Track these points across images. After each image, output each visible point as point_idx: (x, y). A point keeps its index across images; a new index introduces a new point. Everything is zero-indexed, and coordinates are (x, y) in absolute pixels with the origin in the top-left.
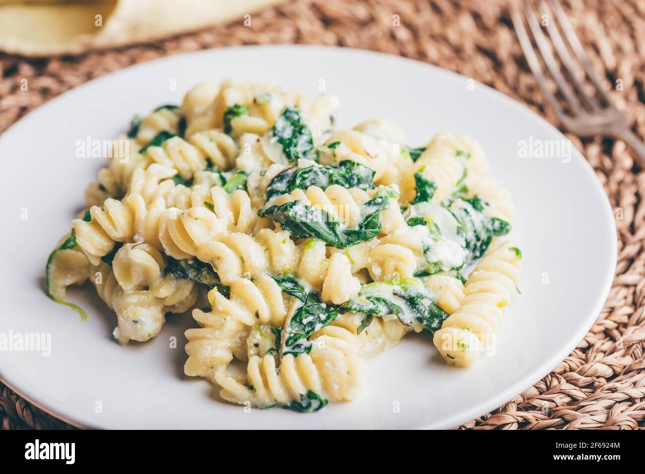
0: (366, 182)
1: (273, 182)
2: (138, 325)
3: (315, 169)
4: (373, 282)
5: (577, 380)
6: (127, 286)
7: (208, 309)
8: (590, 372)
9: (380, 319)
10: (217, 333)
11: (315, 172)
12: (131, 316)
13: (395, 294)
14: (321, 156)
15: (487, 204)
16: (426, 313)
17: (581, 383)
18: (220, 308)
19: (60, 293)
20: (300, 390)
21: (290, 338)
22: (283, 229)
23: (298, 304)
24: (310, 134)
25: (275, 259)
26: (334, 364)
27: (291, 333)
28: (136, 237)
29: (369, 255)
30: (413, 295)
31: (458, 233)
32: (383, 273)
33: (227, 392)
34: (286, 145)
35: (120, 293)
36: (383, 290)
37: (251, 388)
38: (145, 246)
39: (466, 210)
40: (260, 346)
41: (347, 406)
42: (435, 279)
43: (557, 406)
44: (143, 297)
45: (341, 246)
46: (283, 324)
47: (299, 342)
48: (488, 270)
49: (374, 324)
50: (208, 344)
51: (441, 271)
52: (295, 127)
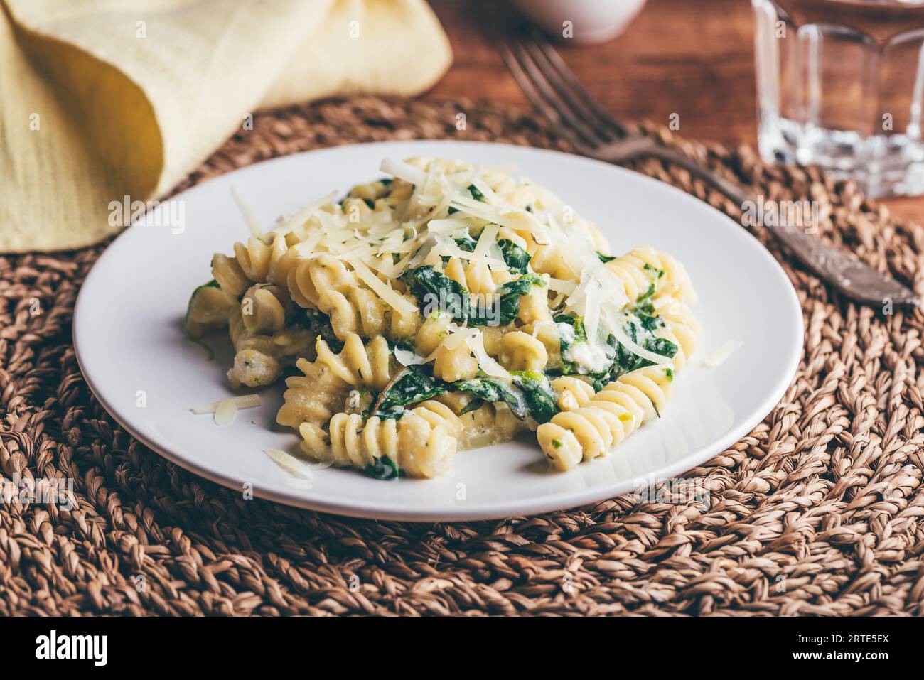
5: (739, 496)
8: (749, 488)
17: (743, 500)
43: (727, 522)
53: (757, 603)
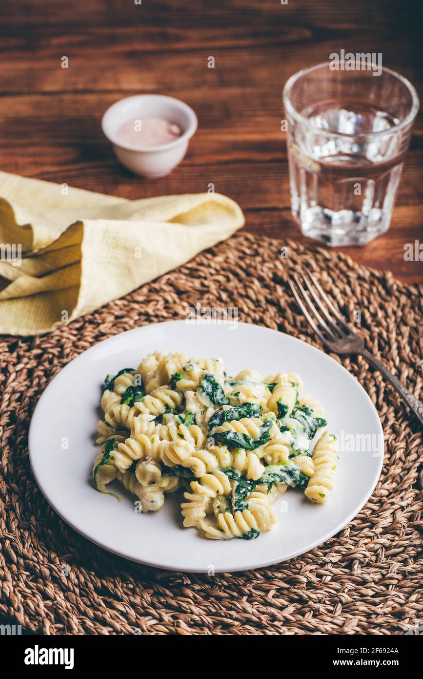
0: (257, 413)
1: (211, 419)
2: (154, 503)
3: (232, 410)
4: (268, 465)
5: (373, 500)
6: (144, 483)
7: (192, 492)
8: (378, 495)
9: (276, 485)
10: (200, 504)
11: (232, 412)
12: (150, 499)
13: (282, 470)
14: (231, 400)
15: (312, 411)
16: (298, 478)
17: (375, 501)
18: (200, 492)
19: (103, 488)
20: (247, 529)
21: (236, 502)
22: (224, 445)
23: (237, 483)
24: (221, 388)
25: (222, 462)
26: (262, 514)
27: (236, 499)
28: (147, 458)
29: (265, 451)
30: (290, 470)
31: (304, 431)
32: (273, 459)
33: (209, 534)
34: (211, 396)
35: (140, 487)
36: (276, 469)
37: (222, 530)
38: (152, 462)
39: (303, 417)
40: (221, 508)
41: (269, 533)
42: (299, 458)
43: (367, 516)
44: (153, 488)
45: (252, 449)
46: (231, 494)
47: (240, 504)
48: (321, 449)
49: (274, 487)
50: (196, 511)
51: (300, 453)
52: (213, 385)
53: (379, 564)
